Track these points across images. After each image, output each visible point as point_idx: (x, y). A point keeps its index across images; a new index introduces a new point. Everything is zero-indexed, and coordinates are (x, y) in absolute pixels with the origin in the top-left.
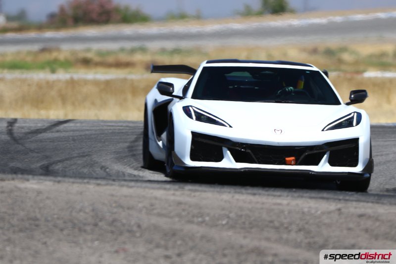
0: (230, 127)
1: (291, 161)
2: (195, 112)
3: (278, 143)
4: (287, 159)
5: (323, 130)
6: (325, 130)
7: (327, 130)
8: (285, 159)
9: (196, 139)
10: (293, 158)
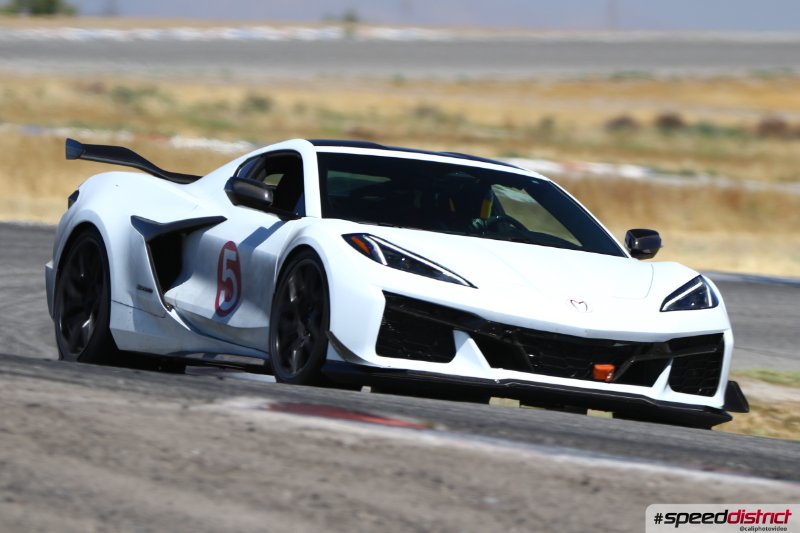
0: (471, 285)
1: (606, 373)
2: (383, 248)
3: (586, 331)
4: (599, 367)
5: (661, 310)
6: (664, 309)
7: (668, 310)
8: (593, 368)
9: (393, 307)
10: (609, 367)
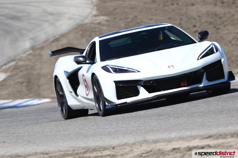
0: (139, 72)
1: (184, 84)
3: (174, 74)
5: (198, 60)
6: (199, 59)
7: (201, 59)
9: (118, 85)
